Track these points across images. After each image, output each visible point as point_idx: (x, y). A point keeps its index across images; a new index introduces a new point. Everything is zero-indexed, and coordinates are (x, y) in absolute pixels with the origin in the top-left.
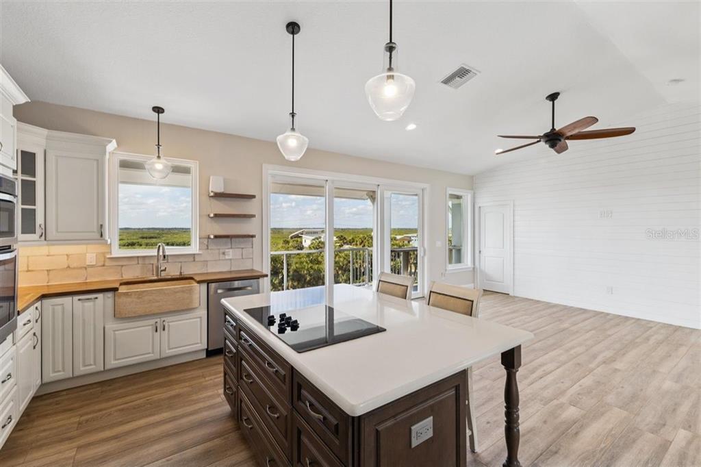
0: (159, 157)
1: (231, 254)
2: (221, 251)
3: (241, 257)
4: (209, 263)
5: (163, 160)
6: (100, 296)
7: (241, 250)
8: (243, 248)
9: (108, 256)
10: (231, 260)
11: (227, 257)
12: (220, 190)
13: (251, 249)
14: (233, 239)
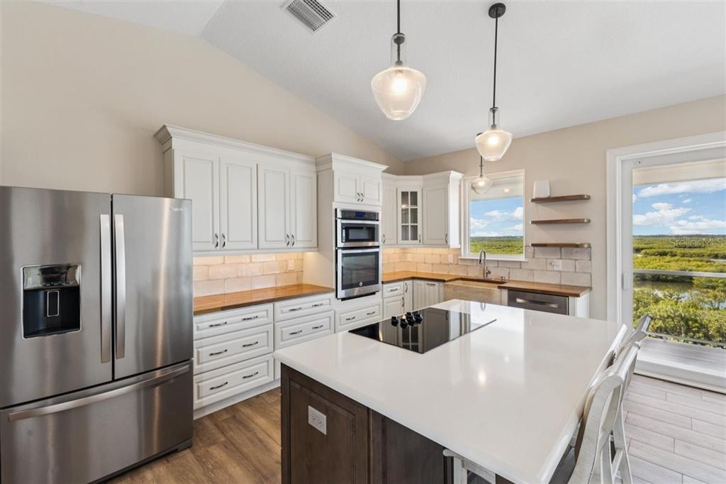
0: (481, 176)
1: (559, 264)
2: (549, 261)
3: (574, 270)
4: (536, 273)
5: (485, 178)
6: (436, 283)
7: (574, 261)
8: (576, 260)
9: (459, 257)
10: (560, 272)
11: (555, 268)
12: (546, 194)
13: (589, 262)
14: (563, 249)
